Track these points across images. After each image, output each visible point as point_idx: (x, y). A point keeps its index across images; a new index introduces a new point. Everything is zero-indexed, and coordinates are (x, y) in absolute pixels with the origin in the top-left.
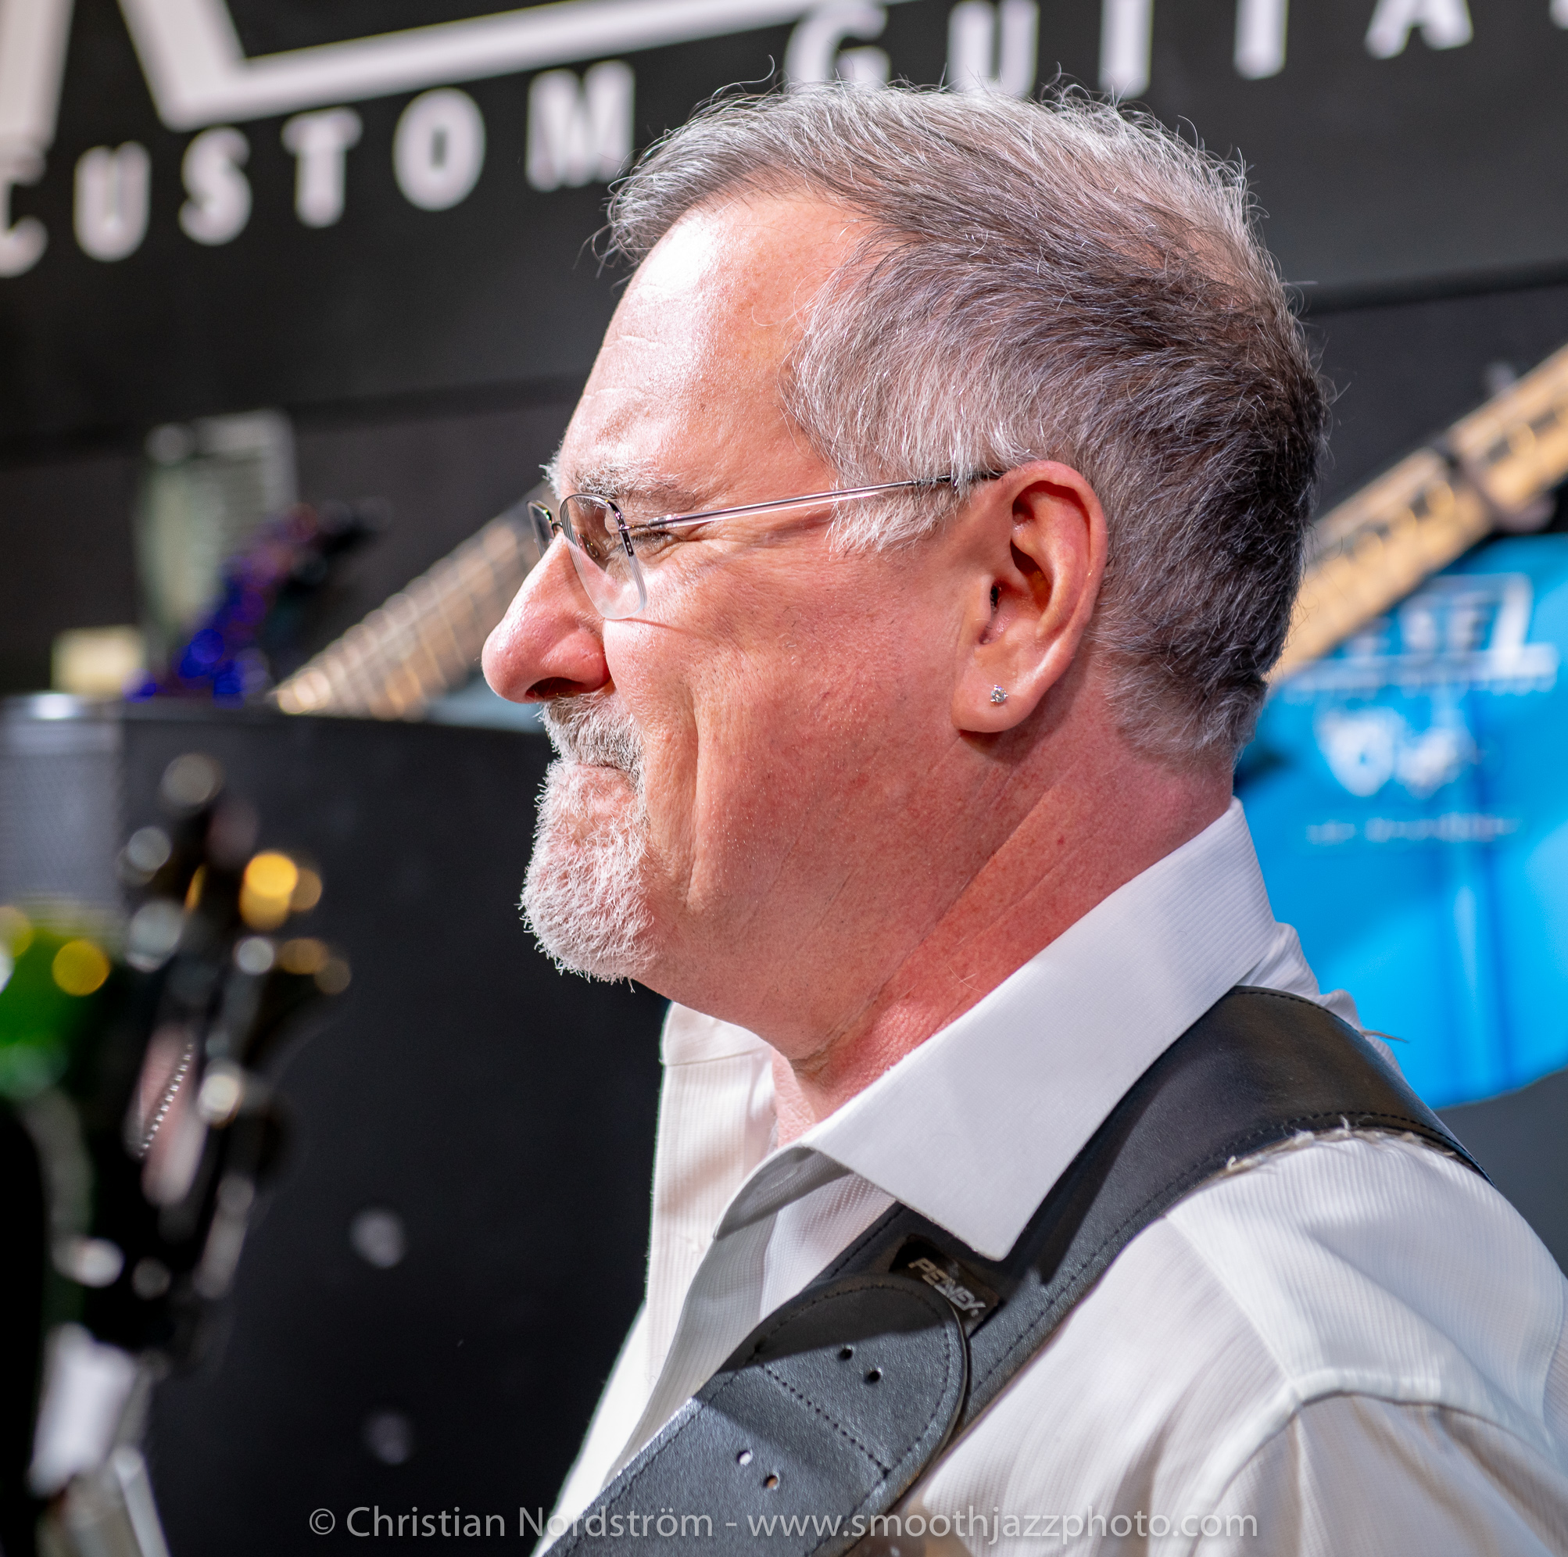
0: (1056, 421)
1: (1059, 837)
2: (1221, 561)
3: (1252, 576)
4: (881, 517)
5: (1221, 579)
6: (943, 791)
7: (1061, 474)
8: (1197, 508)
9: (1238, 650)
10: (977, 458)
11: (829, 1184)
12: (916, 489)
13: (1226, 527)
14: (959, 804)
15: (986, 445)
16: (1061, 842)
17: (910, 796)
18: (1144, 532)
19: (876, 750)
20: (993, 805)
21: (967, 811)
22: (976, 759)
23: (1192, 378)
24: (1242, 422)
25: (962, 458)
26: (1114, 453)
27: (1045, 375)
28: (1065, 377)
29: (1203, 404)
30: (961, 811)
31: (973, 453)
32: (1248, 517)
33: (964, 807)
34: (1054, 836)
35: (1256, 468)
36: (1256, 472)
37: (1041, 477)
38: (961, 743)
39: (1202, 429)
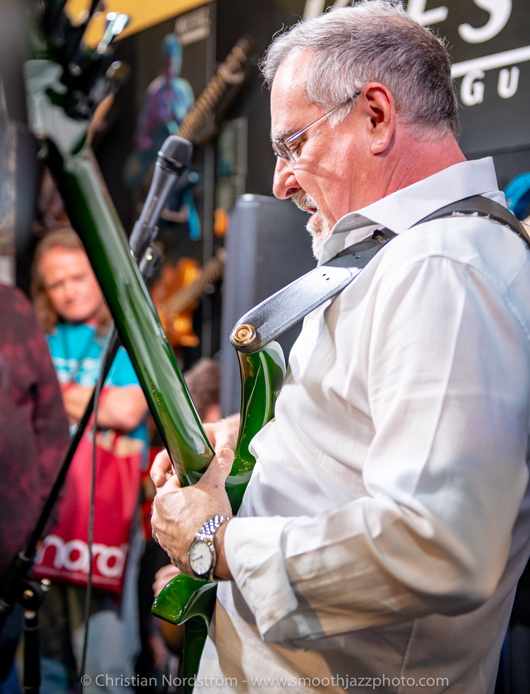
0: (369, 74)
1: (406, 168)
2: (427, 91)
3: (436, 91)
4: (339, 114)
5: (428, 95)
6: (374, 170)
7: (375, 85)
8: (414, 81)
9: (441, 110)
10: (354, 91)
11: (365, 227)
12: (343, 105)
13: (424, 82)
14: (379, 171)
15: (355, 87)
16: (407, 169)
17: (368, 176)
18: (403, 92)
19: (357, 168)
20: (387, 168)
21: (382, 172)
22: (379, 159)
23: (400, 51)
24: (417, 56)
25: (350, 92)
26: (387, 76)
27: (363, 65)
28: (367, 64)
29: (405, 56)
30: (380, 173)
31: (352, 90)
32: (429, 78)
33: (381, 172)
34: (405, 168)
35: (426, 65)
36: (427, 67)
37: (370, 87)
38: (375, 157)
39: (407, 62)
